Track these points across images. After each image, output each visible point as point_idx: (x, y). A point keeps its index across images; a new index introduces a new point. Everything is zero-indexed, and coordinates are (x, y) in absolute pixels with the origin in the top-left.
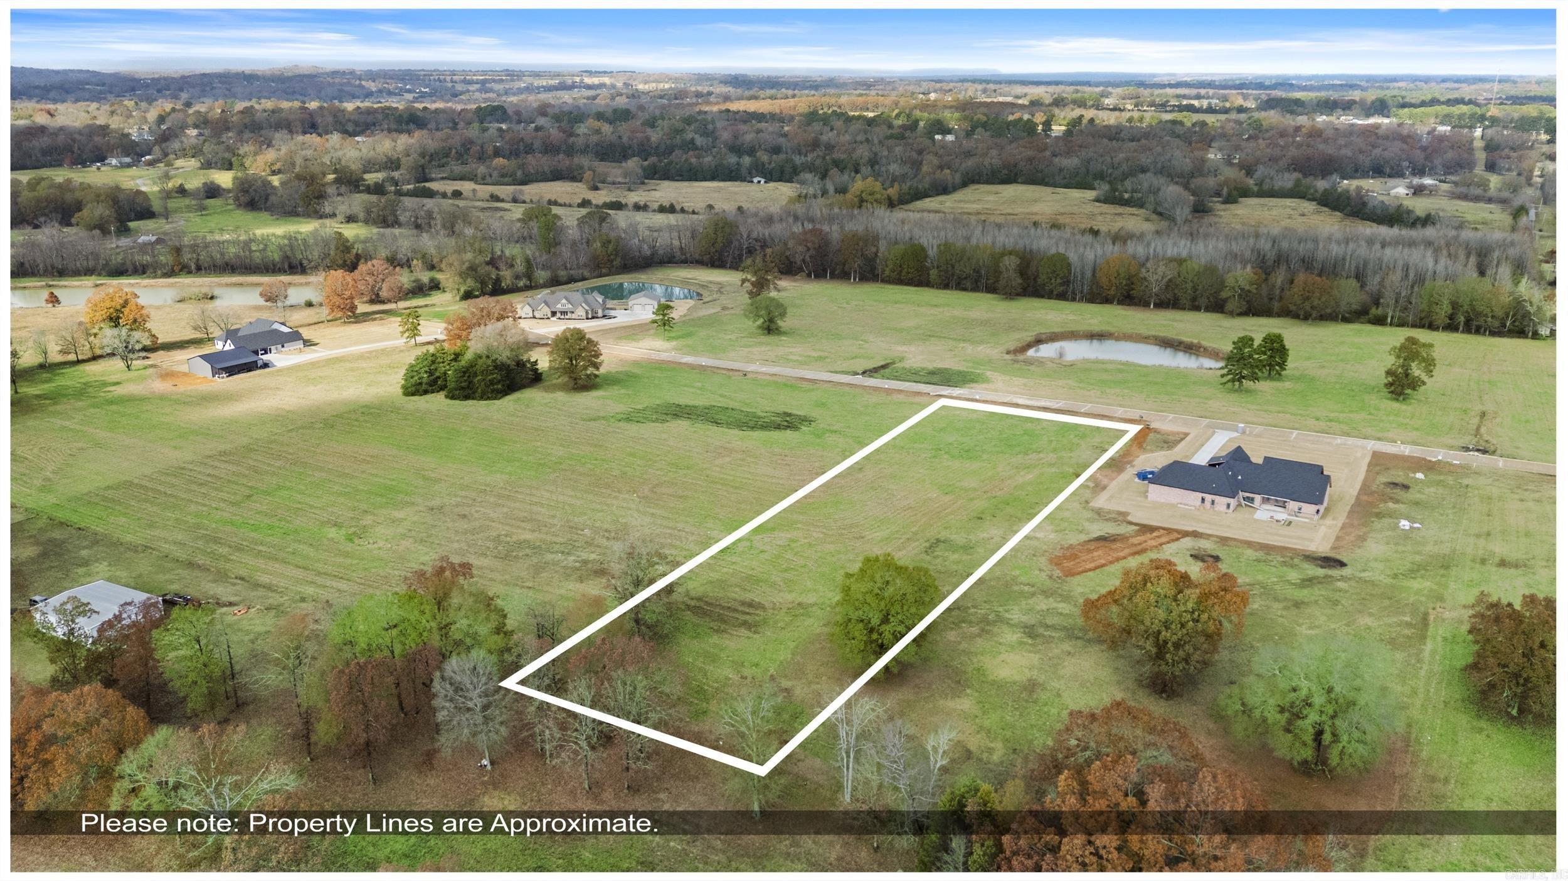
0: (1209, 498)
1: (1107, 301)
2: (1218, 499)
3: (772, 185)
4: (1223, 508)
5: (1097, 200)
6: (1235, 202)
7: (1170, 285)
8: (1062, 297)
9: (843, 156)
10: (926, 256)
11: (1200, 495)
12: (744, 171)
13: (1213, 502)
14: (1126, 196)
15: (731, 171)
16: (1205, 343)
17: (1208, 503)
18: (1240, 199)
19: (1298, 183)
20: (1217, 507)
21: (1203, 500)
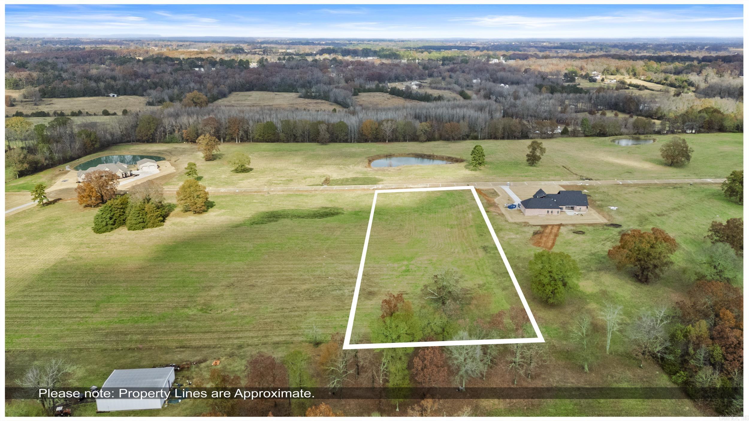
0: (550, 210)
1: (366, 141)
2: (554, 210)
3: (121, 97)
4: (556, 214)
5: (300, 97)
6: (357, 95)
7: (394, 131)
8: (346, 141)
9: (157, 80)
10: (276, 128)
11: (547, 210)
12: (103, 91)
13: (552, 212)
14: (313, 94)
15: (95, 91)
16: (435, 154)
17: (550, 213)
18: (359, 94)
19: (377, 86)
20: (554, 214)
21: (548, 212)
